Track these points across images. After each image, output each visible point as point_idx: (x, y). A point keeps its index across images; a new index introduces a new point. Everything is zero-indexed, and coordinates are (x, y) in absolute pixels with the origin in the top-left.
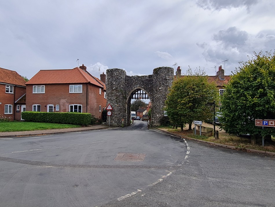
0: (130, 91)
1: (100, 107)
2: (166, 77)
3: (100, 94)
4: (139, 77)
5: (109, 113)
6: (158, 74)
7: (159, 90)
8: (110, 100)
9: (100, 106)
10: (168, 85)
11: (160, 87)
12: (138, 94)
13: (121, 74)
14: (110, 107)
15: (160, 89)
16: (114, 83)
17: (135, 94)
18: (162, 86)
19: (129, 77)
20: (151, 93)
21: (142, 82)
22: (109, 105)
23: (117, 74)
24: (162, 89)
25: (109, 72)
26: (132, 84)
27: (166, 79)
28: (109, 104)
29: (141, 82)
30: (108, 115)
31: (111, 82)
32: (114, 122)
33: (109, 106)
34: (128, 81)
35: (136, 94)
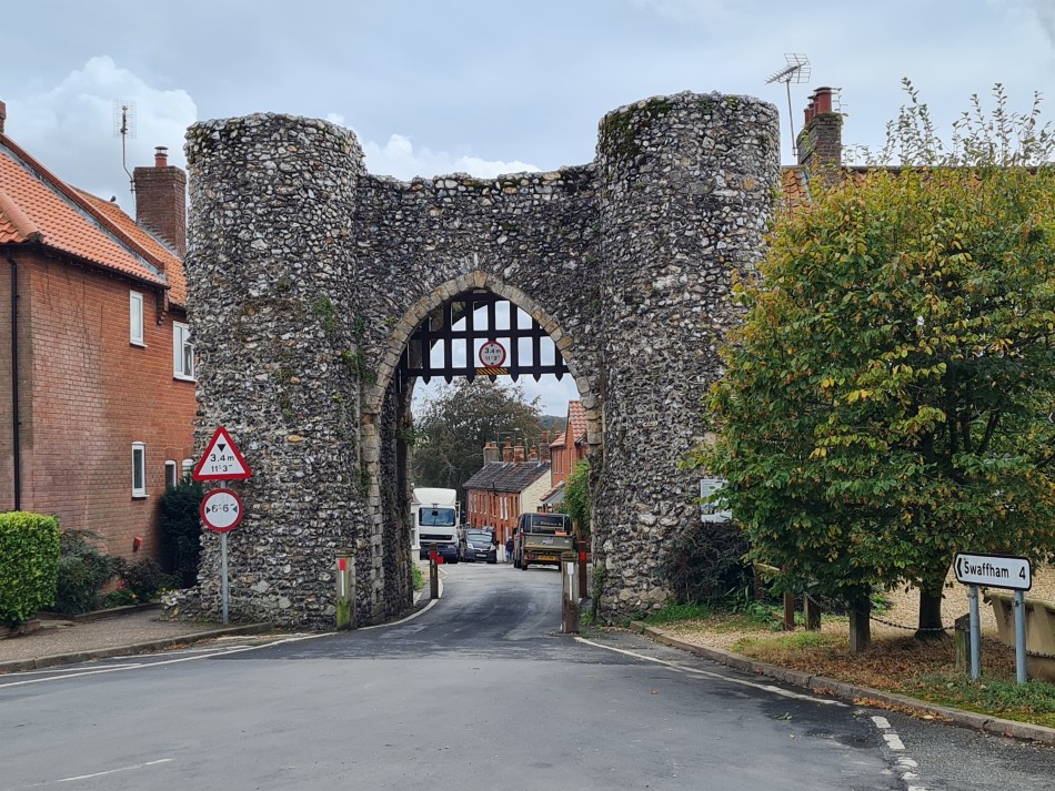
0: (402, 310)
1: (138, 452)
2: (713, 186)
3: (137, 337)
4: (478, 186)
5: (221, 511)
6: (643, 162)
7: (655, 293)
8: (224, 391)
9: (138, 446)
10: (729, 256)
11: (661, 268)
12: (470, 335)
13: (316, 168)
14: (228, 451)
15: (659, 285)
16: (260, 245)
17: (449, 336)
18: (680, 263)
19: (392, 187)
20: (582, 322)
21: (509, 229)
22: (221, 439)
23: (278, 160)
24: (680, 289)
25: (211, 144)
26: (417, 247)
27: (714, 204)
28: (221, 430)
29: (496, 235)
30: (212, 529)
31: (232, 236)
32: (263, 586)
33: (215, 449)
34: (378, 222)
35: (459, 335)
